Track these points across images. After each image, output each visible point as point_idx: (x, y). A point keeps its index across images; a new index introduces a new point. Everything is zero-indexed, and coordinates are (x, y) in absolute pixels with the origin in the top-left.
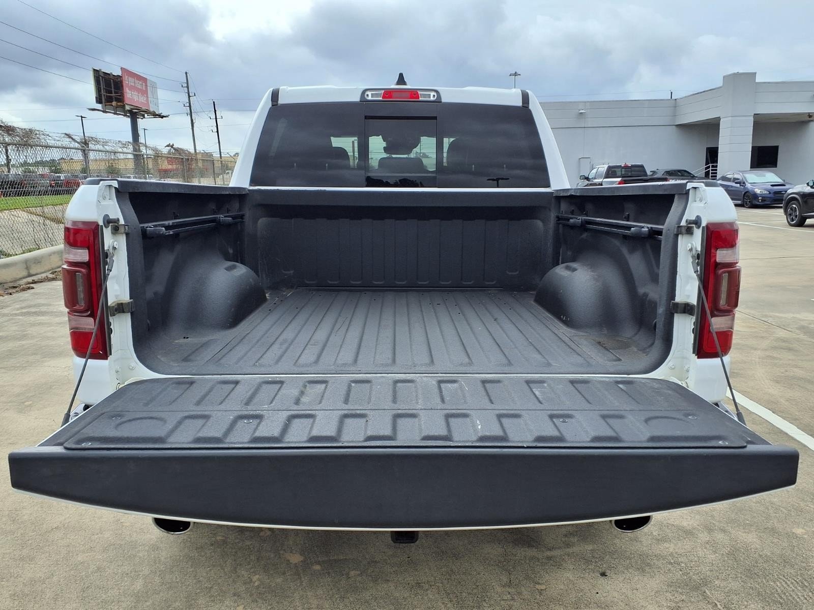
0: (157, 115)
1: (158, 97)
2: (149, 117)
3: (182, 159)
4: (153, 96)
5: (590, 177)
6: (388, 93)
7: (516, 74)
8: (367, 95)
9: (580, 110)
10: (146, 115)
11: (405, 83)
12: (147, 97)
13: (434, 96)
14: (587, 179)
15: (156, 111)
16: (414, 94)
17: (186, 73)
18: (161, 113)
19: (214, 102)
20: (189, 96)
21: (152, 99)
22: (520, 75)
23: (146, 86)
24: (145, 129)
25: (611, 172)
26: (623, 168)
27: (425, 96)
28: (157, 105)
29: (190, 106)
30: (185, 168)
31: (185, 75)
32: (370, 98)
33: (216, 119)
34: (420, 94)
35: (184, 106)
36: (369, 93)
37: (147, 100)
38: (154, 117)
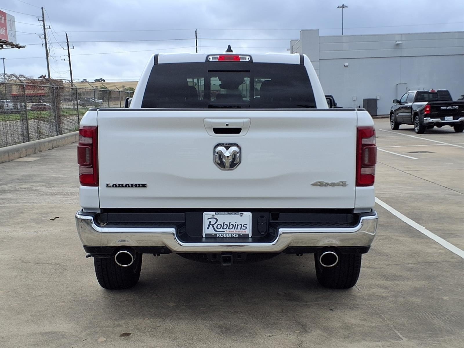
0: (15, 46)
1: (15, 30)
2: (7, 47)
3: (53, 87)
4: (11, 30)
5: (402, 101)
6: (222, 57)
7: (343, 6)
8: (210, 58)
9: (396, 42)
10: (4, 46)
11: (232, 51)
12: (6, 30)
13: (248, 59)
14: (400, 103)
15: (13, 42)
16: (237, 57)
17: (42, 8)
18: (19, 44)
19: (67, 34)
20: (45, 29)
21: (10, 32)
22: (347, 7)
23: (5, 20)
24: (4, 59)
25: (420, 97)
26: (431, 93)
27: (243, 58)
28: (14, 36)
29: (45, 38)
30: (55, 95)
31: (41, 10)
32: (211, 60)
33: (68, 49)
34: (241, 58)
35: (40, 38)
36: (211, 57)
37: (6, 33)
38: (12, 48)
